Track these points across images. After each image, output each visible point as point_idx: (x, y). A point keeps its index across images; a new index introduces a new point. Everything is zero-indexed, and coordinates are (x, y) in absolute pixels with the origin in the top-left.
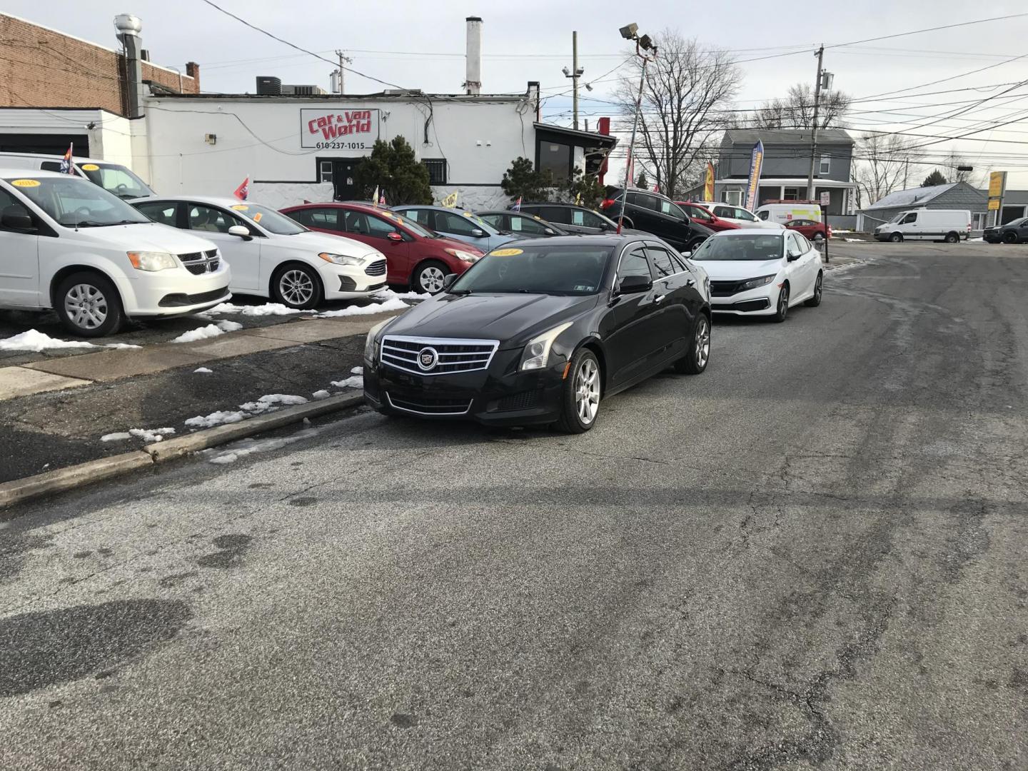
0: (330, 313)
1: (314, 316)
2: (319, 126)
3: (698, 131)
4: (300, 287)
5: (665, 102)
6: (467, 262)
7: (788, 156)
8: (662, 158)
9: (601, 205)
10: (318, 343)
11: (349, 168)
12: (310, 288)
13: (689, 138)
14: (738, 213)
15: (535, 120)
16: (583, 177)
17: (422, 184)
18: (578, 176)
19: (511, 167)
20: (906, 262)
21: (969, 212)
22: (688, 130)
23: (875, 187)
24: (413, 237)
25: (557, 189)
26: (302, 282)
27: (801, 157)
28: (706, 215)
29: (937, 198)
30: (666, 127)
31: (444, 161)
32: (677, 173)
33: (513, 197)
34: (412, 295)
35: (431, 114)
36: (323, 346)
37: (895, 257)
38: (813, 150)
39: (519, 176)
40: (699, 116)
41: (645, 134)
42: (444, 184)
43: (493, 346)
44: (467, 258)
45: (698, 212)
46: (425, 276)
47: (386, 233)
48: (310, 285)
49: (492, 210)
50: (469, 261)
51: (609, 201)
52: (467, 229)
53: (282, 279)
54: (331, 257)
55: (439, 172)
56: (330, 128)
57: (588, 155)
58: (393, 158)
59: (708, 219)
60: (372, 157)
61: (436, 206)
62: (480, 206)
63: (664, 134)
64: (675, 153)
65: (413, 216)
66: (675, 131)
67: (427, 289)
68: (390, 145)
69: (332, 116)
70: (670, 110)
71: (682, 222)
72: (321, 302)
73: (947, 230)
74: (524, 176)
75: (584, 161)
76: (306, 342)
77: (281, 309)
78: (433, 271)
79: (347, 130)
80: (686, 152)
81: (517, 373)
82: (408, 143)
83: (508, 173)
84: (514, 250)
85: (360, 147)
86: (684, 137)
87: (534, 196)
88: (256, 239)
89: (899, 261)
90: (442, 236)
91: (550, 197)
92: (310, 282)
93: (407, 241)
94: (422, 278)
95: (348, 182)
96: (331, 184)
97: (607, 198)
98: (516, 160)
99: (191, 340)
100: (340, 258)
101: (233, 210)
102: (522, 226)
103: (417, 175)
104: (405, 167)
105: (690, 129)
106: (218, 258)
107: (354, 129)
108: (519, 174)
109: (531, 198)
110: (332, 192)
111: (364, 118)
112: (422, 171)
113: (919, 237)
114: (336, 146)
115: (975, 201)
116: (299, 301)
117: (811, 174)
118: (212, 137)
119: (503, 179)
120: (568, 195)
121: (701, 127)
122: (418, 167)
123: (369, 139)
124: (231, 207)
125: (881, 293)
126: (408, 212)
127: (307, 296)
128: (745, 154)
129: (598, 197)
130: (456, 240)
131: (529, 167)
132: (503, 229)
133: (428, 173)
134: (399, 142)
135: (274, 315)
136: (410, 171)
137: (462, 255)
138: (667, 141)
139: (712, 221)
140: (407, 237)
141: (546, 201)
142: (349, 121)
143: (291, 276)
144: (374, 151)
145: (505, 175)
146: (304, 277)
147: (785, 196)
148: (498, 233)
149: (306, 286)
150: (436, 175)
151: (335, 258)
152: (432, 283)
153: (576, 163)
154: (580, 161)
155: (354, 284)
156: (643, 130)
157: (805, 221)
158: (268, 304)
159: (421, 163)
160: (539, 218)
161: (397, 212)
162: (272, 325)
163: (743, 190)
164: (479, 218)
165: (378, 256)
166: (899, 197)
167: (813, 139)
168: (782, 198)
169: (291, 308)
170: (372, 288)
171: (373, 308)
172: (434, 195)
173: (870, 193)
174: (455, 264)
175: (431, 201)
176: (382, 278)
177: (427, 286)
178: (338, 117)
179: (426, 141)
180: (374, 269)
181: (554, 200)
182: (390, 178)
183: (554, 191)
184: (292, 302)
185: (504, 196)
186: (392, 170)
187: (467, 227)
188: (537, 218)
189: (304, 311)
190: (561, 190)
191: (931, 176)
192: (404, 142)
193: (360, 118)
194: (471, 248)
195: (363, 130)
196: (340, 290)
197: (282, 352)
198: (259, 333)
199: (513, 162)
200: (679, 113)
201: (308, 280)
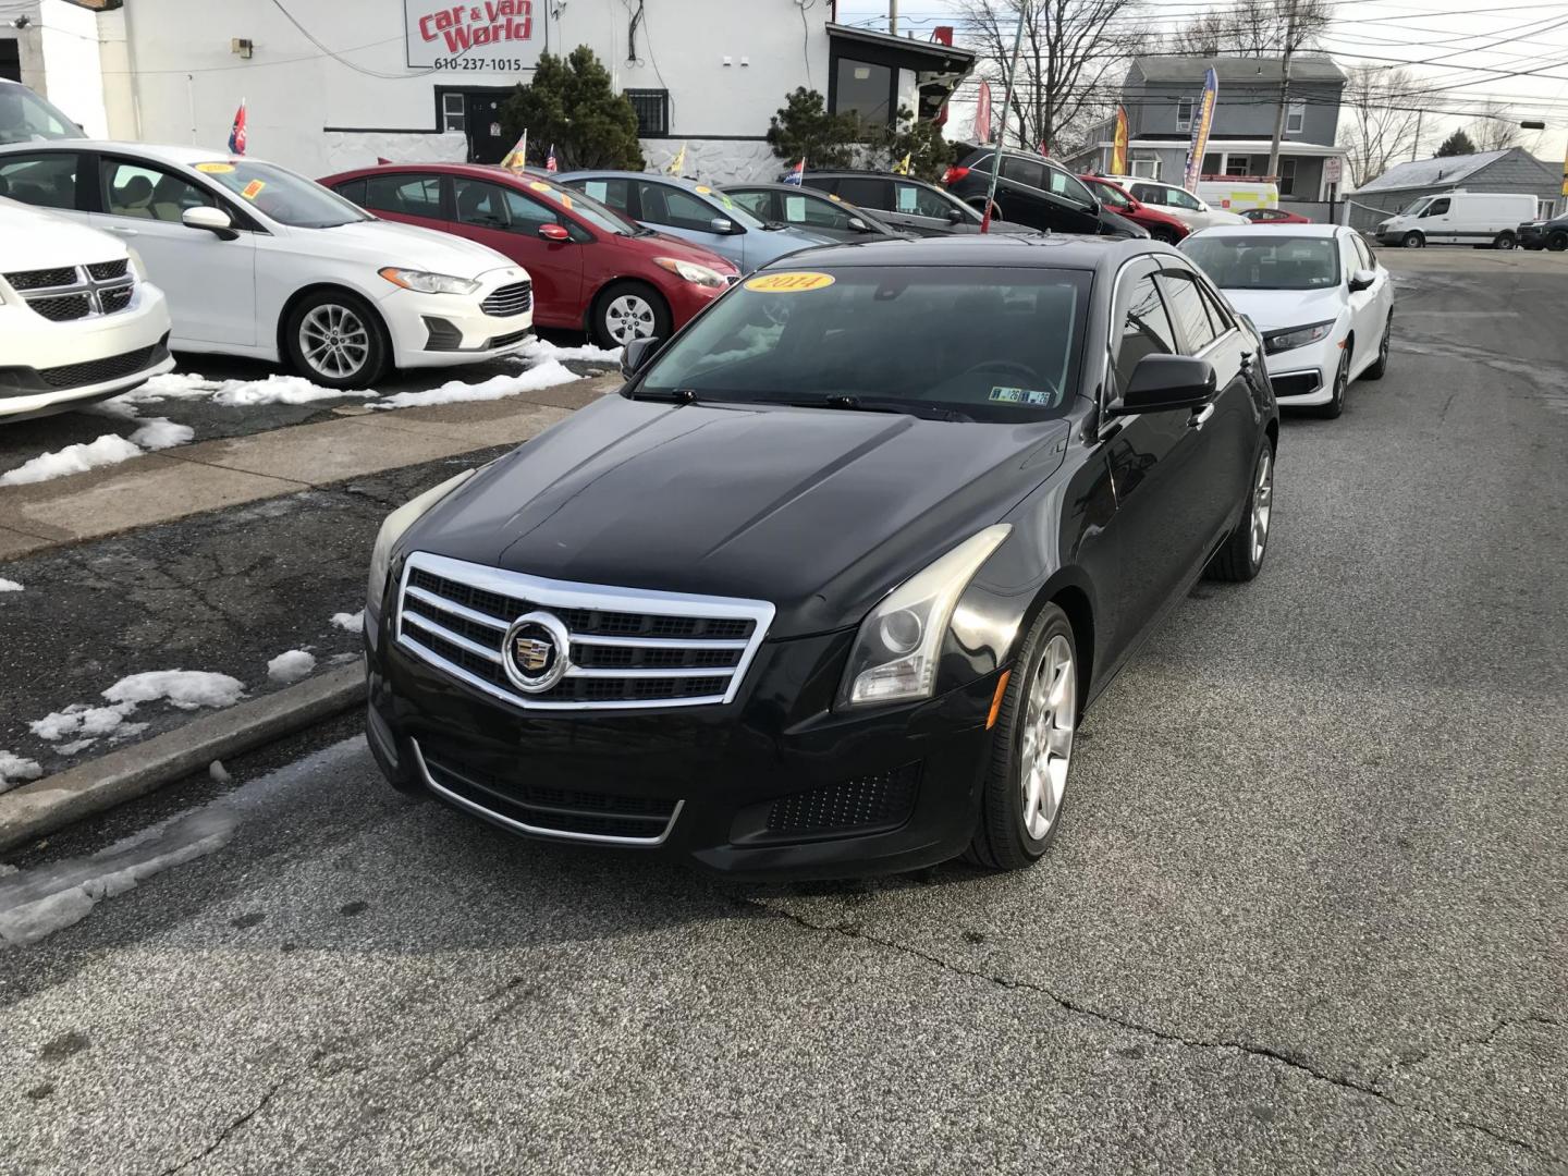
0: (405, 399)
1: (367, 405)
2: (439, 27)
3: (1091, 57)
4: (343, 341)
5: (1035, 9)
6: (701, 286)
7: (1242, 100)
8: (1030, 103)
9: (945, 177)
10: (342, 486)
11: (494, 106)
12: (363, 342)
13: (1074, 71)
14: (1172, 196)
15: (830, 20)
16: (914, 126)
17: (623, 135)
18: (905, 123)
19: (786, 105)
20: (1461, 284)
21: (1536, 199)
22: (1073, 56)
23: (1362, 156)
24: (592, 234)
25: (867, 146)
26: (346, 330)
27: (1262, 102)
28: (1119, 198)
29: (1476, 174)
30: (1036, 51)
31: (665, 93)
32: (1054, 128)
33: (788, 159)
34: (589, 352)
35: (641, 7)
36: (354, 493)
37: (1435, 274)
38: (1283, 90)
39: (800, 122)
40: (1093, 31)
41: (1001, 64)
42: (664, 135)
43: (753, 623)
44: (701, 276)
45: (1104, 192)
46: (615, 313)
47: (539, 224)
48: (362, 336)
49: (751, 183)
50: (703, 282)
51: (960, 170)
52: (702, 218)
53: (304, 323)
54: (407, 278)
55: (655, 114)
56: (459, 32)
57: (922, 85)
58: (572, 86)
59: (1124, 206)
60: (533, 86)
61: (647, 175)
62: (729, 177)
63: (1032, 62)
64: (1051, 93)
65: (598, 191)
66: (1052, 57)
67: (619, 340)
68: (566, 63)
69: (462, 8)
70: (1045, 24)
71: (1088, 211)
72: (386, 374)
73: (1498, 228)
74: (808, 121)
75: (916, 96)
76: (315, 482)
77: (297, 390)
78: (631, 303)
79: (488, 36)
80: (1068, 94)
81: (833, 716)
82: (598, 60)
83: (779, 117)
84: (811, 276)
85: (513, 66)
86: (1065, 70)
87: (826, 160)
88: (245, 237)
89: (1446, 281)
90: (652, 232)
91: (856, 162)
92: (362, 331)
93: (579, 242)
94: (609, 318)
95: (492, 131)
96: (462, 135)
97: (955, 165)
98: (793, 93)
99: (43, 478)
100: (426, 279)
101: (198, 174)
102: (807, 213)
103: (614, 118)
104: (593, 104)
105: (1077, 54)
106: (130, 281)
107: (503, 34)
108: (800, 119)
109: (820, 162)
110: (465, 148)
111: (519, 12)
112: (624, 110)
113: (1451, 239)
114: (470, 65)
115: (1536, 181)
116: (341, 371)
117: (1277, 133)
118: (245, 44)
119: (770, 126)
120: (887, 157)
121: (1095, 51)
122: (617, 103)
123: (528, 54)
124: (193, 165)
125: (1481, 349)
126: (588, 184)
127: (358, 358)
128: (1169, 98)
129: (942, 161)
130: (680, 241)
131: (818, 105)
132: (772, 219)
133: (635, 115)
134: (581, 58)
135: (279, 404)
136: (603, 111)
137: (689, 271)
138: (1038, 77)
139: (1130, 209)
140: (580, 233)
141: (848, 169)
142: (493, 19)
143: (323, 318)
144: (538, 74)
145: (774, 120)
146: (350, 320)
147: (1228, 170)
148: (762, 225)
149: (355, 339)
150: (649, 120)
151: (417, 280)
152: (630, 328)
153: (901, 100)
154: (910, 96)
155: (458, 335)
156: (998, 54)
157: (1267, 211)
158: (272, 376)
159: (623, 96)
160: (838, 199)
161: (565, 184)
162: (264, 430)
163: (1159, 160)
164: (726, 198)
165: (511, 273)
166: (1411, 173)
167: (1285, 71)
168: (1223, 171)
169: (322, 386)
170: (497, 342)
171: (499, 386)
172: (645, 156)
173: (1354, 167)
174: (674, 288)
175: (642, 165)
176: (523, 320)
177: (620, 333)
178: (473, 10)
179: (632, 57)
180: (503, 301)
181: (862, 167)
182: (567, 124)
183: (862, 150)
184: (327, 373)
185: (773, 158)
186: (569, 111)
187: (702, 215)
188: (834, 199)
189: (350, 393)
190: (874, 149)
191: (1452, 139)
192: (591, 58)
193: (512, 12)
194: (711, 256)
195: (517, 36)
196: (426, 349)
197: (245, 516)
198: (221, 454)
199: (788, 96)
200: (1059, 28)
201: (358, 327)
